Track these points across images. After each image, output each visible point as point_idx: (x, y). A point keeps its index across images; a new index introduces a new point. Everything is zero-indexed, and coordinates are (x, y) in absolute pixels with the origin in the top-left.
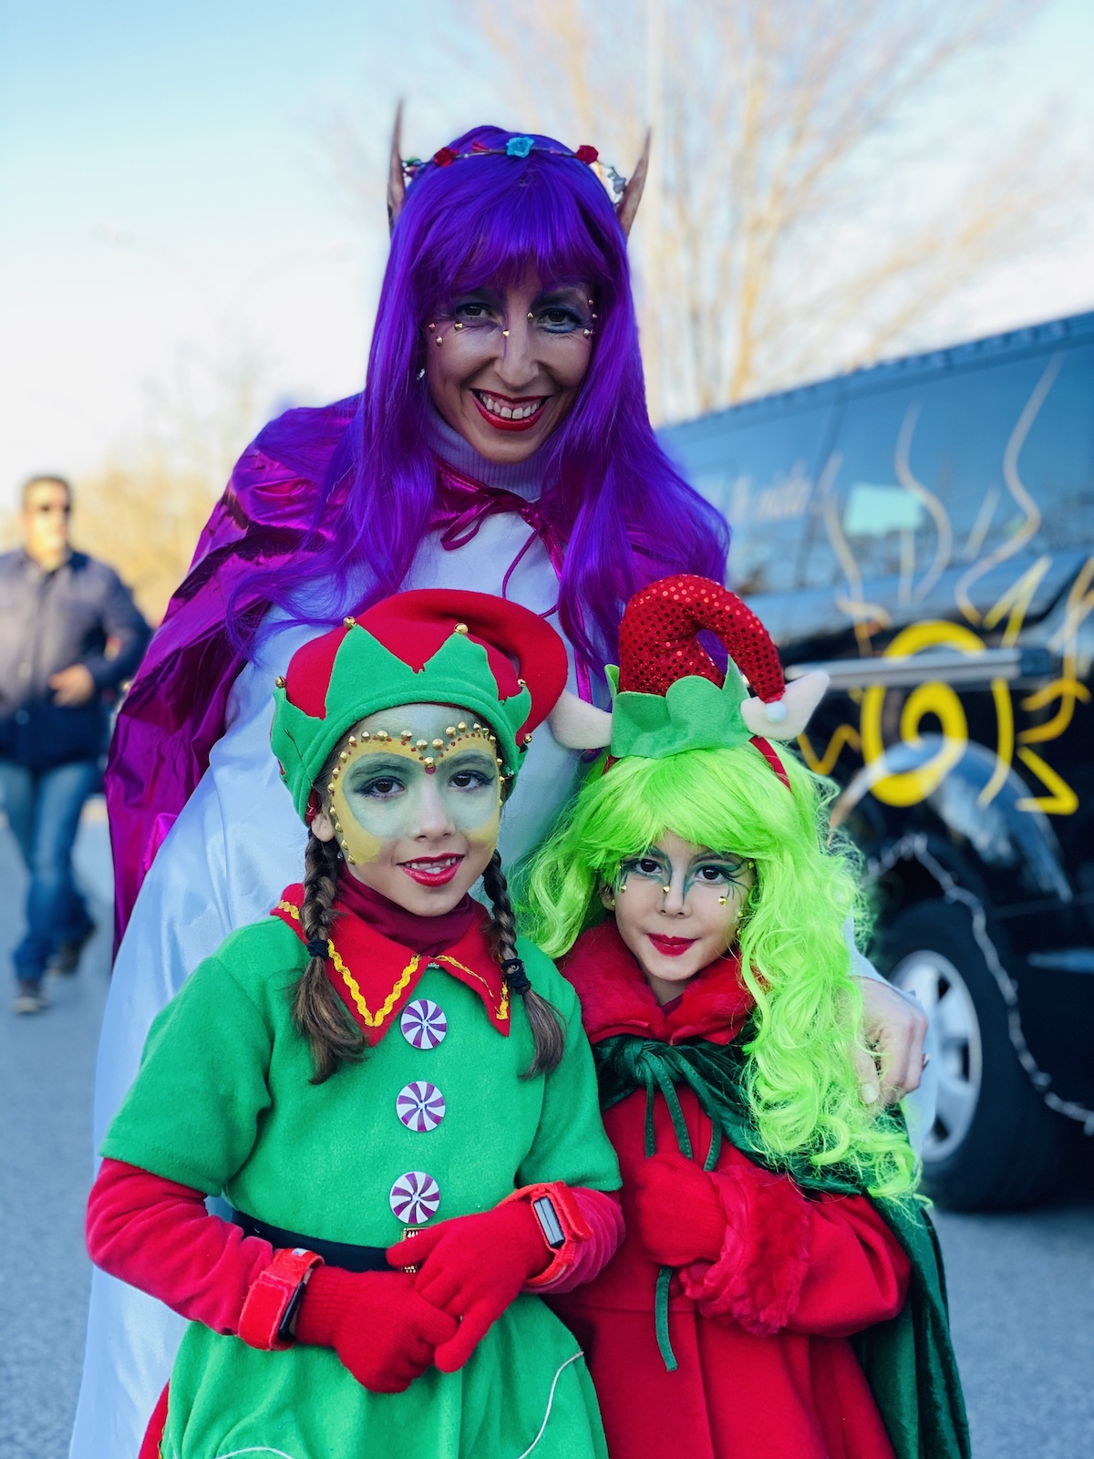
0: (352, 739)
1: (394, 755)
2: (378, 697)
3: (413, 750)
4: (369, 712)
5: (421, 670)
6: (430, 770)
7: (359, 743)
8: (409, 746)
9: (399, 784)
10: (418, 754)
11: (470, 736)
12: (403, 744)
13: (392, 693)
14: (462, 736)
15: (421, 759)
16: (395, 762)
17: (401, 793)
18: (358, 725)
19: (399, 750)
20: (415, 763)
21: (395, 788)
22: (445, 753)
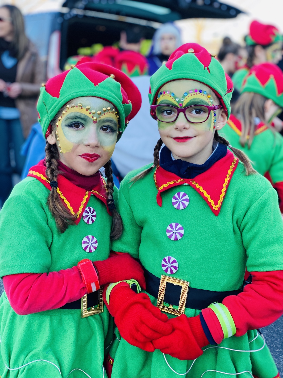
0: (68, 106)
1: (83, 114)
2: (80, 92)
3: (90, 113)
4: (76, 97)
5: (97, 85)
6: (95, 122)
7: (70, 108)
8: (89, 112)
9: (82, 126)
10: (91, 115)
11: (111, 113)
12: (87, 110)
13: (85, 91)
14: (108, 112)
15: (92, 117)
16: (83, 116)
17: (83, 129)
18: (71, 101)
19: (84, 112)
20: (90, 118)
21: (81, 126)
22: (101, 117)
